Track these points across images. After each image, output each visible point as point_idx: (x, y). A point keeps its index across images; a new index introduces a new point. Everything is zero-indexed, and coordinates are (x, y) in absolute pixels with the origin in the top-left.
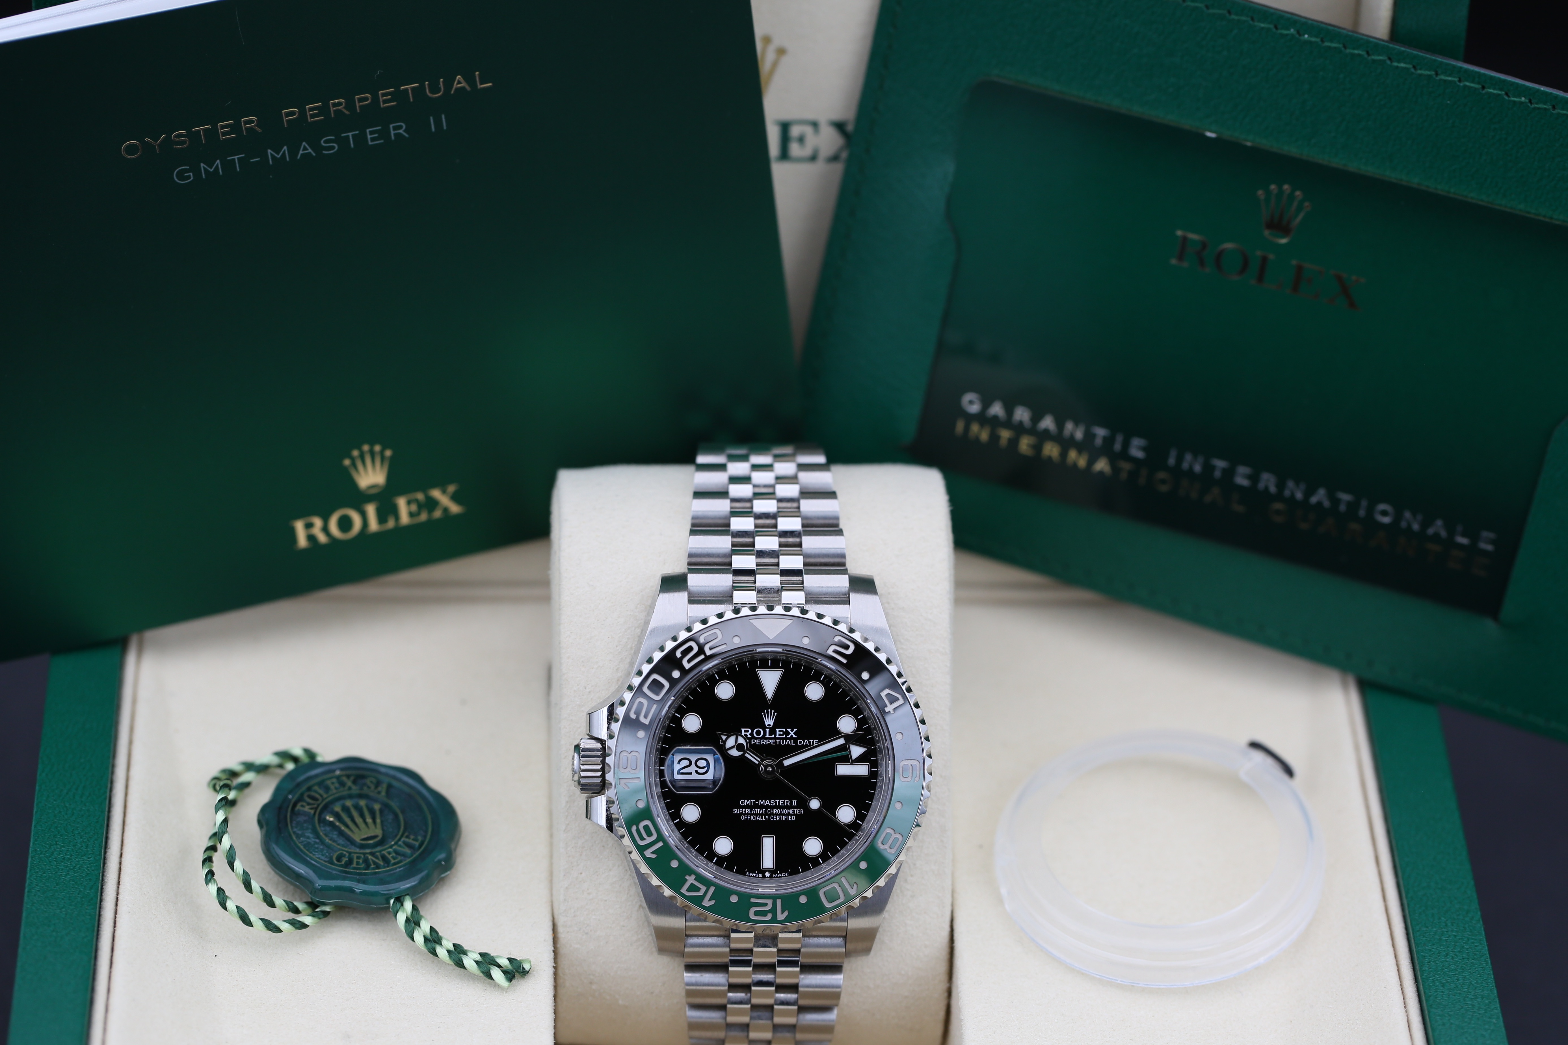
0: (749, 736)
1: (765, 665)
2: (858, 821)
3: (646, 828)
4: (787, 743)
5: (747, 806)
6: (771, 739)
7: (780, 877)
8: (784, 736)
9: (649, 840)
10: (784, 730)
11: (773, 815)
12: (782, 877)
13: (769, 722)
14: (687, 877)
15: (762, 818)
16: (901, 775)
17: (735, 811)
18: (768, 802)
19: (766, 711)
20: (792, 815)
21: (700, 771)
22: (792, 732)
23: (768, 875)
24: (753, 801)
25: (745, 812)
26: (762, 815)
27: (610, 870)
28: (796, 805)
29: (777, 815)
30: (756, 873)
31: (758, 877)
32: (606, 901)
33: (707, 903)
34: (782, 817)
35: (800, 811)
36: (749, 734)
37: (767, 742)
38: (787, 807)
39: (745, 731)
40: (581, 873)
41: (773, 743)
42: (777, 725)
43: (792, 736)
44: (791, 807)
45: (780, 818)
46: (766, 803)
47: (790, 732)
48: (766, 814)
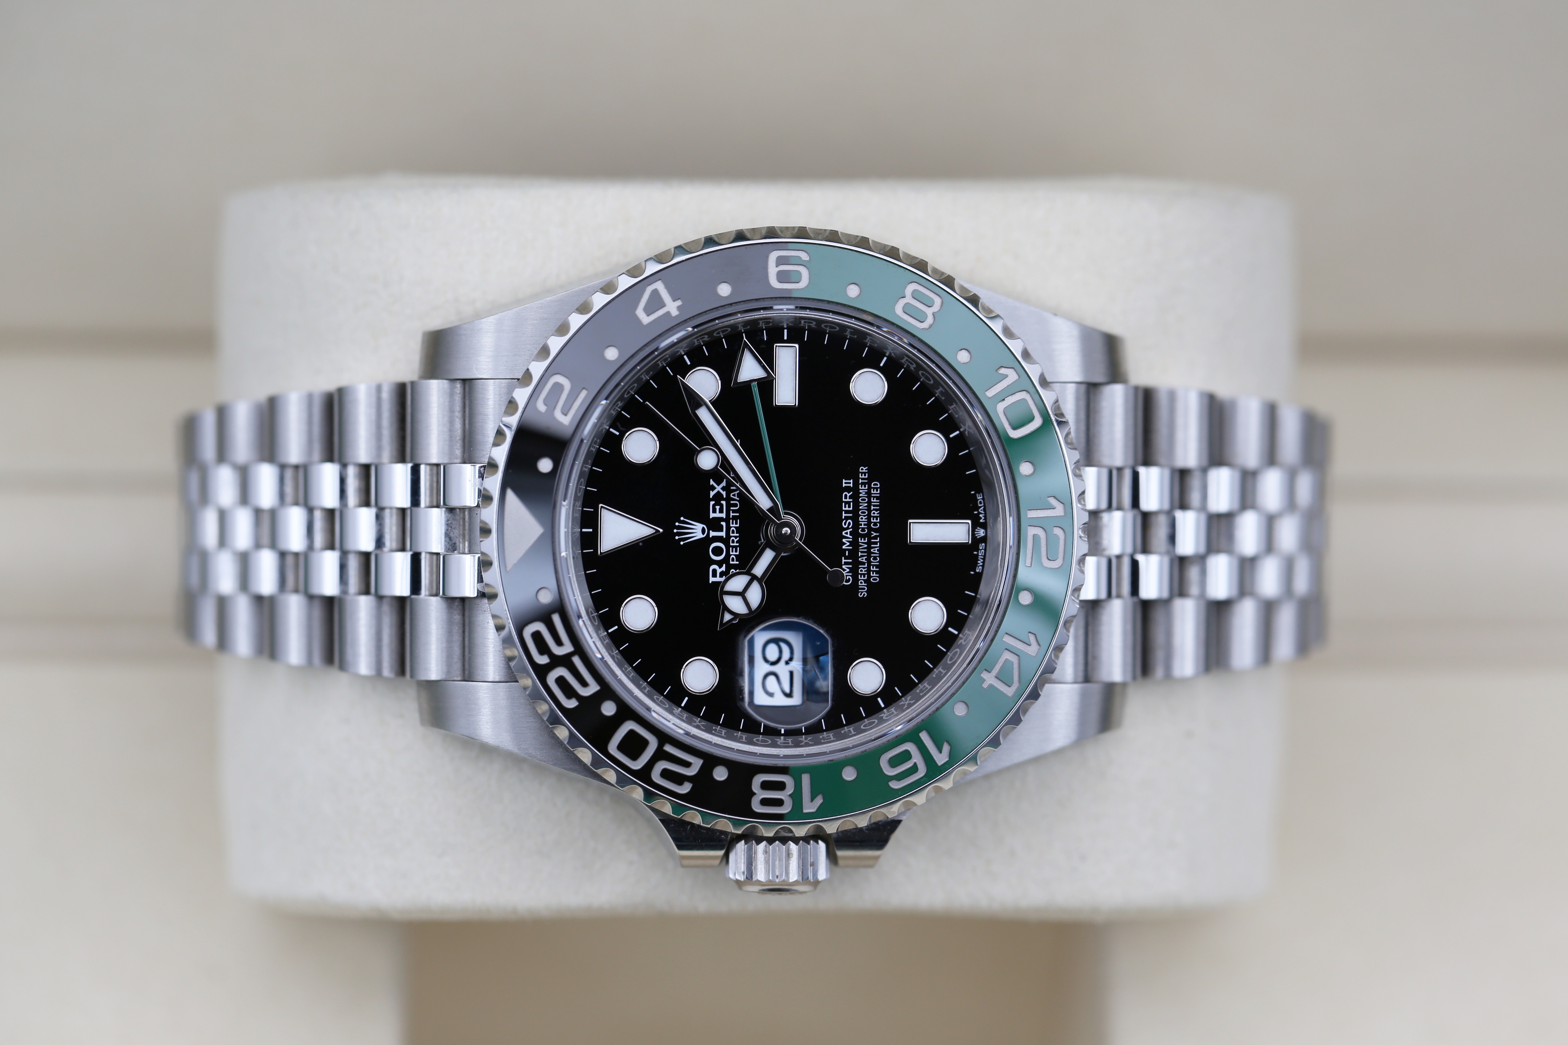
0: (723, 568)
1: (594, 540)
2: (882, 365)
3: (894, 762)
4: (736, 498)
5: (854, 571)
6: (728, 527)
7: (985, 510)
8: (724, 503)
9: (917, 758)
10: (712, 503)
11: (869, 522)
12: (984, 506)
13: (697, 531)
14: (985, 685)
15: (876, 543)
16: (795, 285)
17: (863, 594)
18: (846, 533)
19: (677, 538)
20: (870, 488)
21: (786, 655)
22: (715, 488)
23: (981, 533)
24: (843, 561)
25: (864, 575)
26: (869, 543)
28: (851, 481)
29: (868, 516)
30: (978, 555)
31: (985, 550)
33: (1033, 649)
34: (874, 506)
35: (862, 473)
36: (720, 567)
37: (735, 535)
38: (855, 497)
39: (714, 575)
41: (736, 524)
42: (703, 517)
43: (723, 489)
44: (855, 490)
45: (876, 510)
46: (848, 536)
47: (715, 491)
48: (868, 535)
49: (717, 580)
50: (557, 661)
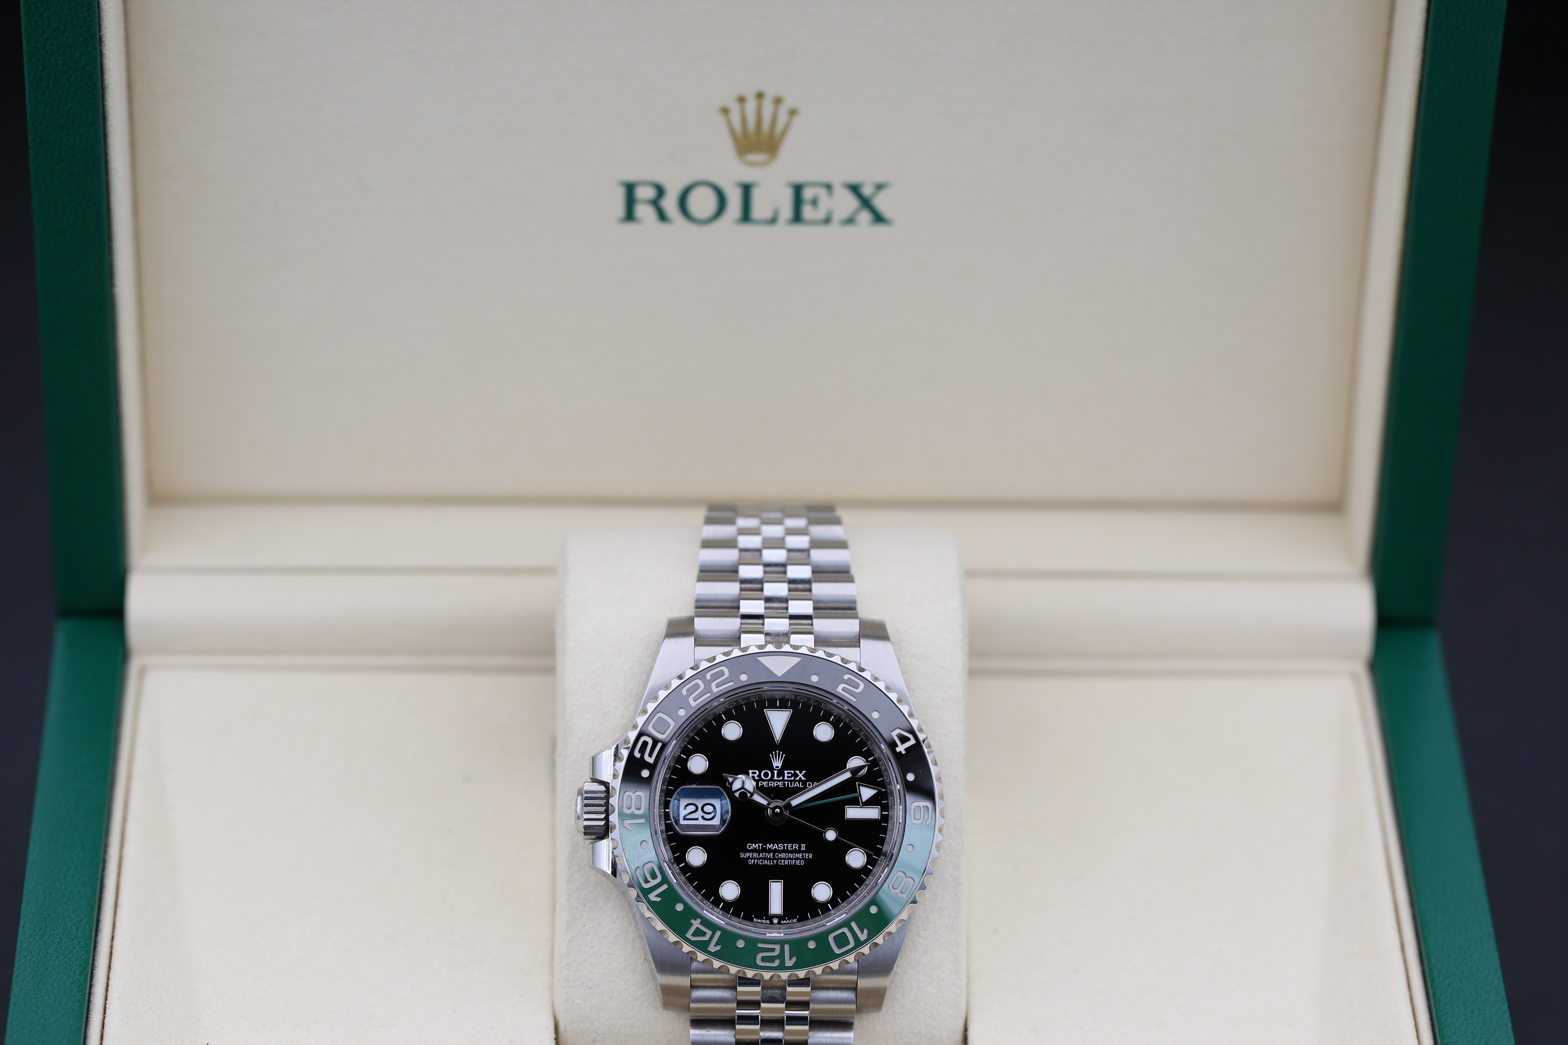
1: (773, 706)
2: (868, 866)
3: (651, 871)
4: (795, 785)
5: (754, 850)
6: (779, 781)
7: (788, 923)
9: (653, 883)
10: (793, 772)
11: (782, 859)
12: (790, 923)
13: (777, 763)
14: (693, 921)
15: (770, 862)
16: (913, 817)
17: (742, 855)
18: (776, 846)
19: (774, 752)
20: (800, 859)
21: (707, 816)
22: (801, 774)
23: (775, 921)
24: (760, 845)
25: (753, 856)
26: (770, 859)
27: (614, 922)
28: (804, 849)
29: (785, 859)
30: (763, 919)
31: (766, 923)
32: (610, 954)
33: (712, 948)
34: (791, 862)
35: (809, 855)
36: (757, 776)
37: (775, 785)
38: (796, 851)
40: (584, 926)
41: (781, 786)
42: (785, 766)
43: (800, 778)
44: (799, 851)
45: (788, 863)
46: (774, 847)
47: (799, 774)
48: (774, 858)
49: (751, 775)
50: (707, 684)
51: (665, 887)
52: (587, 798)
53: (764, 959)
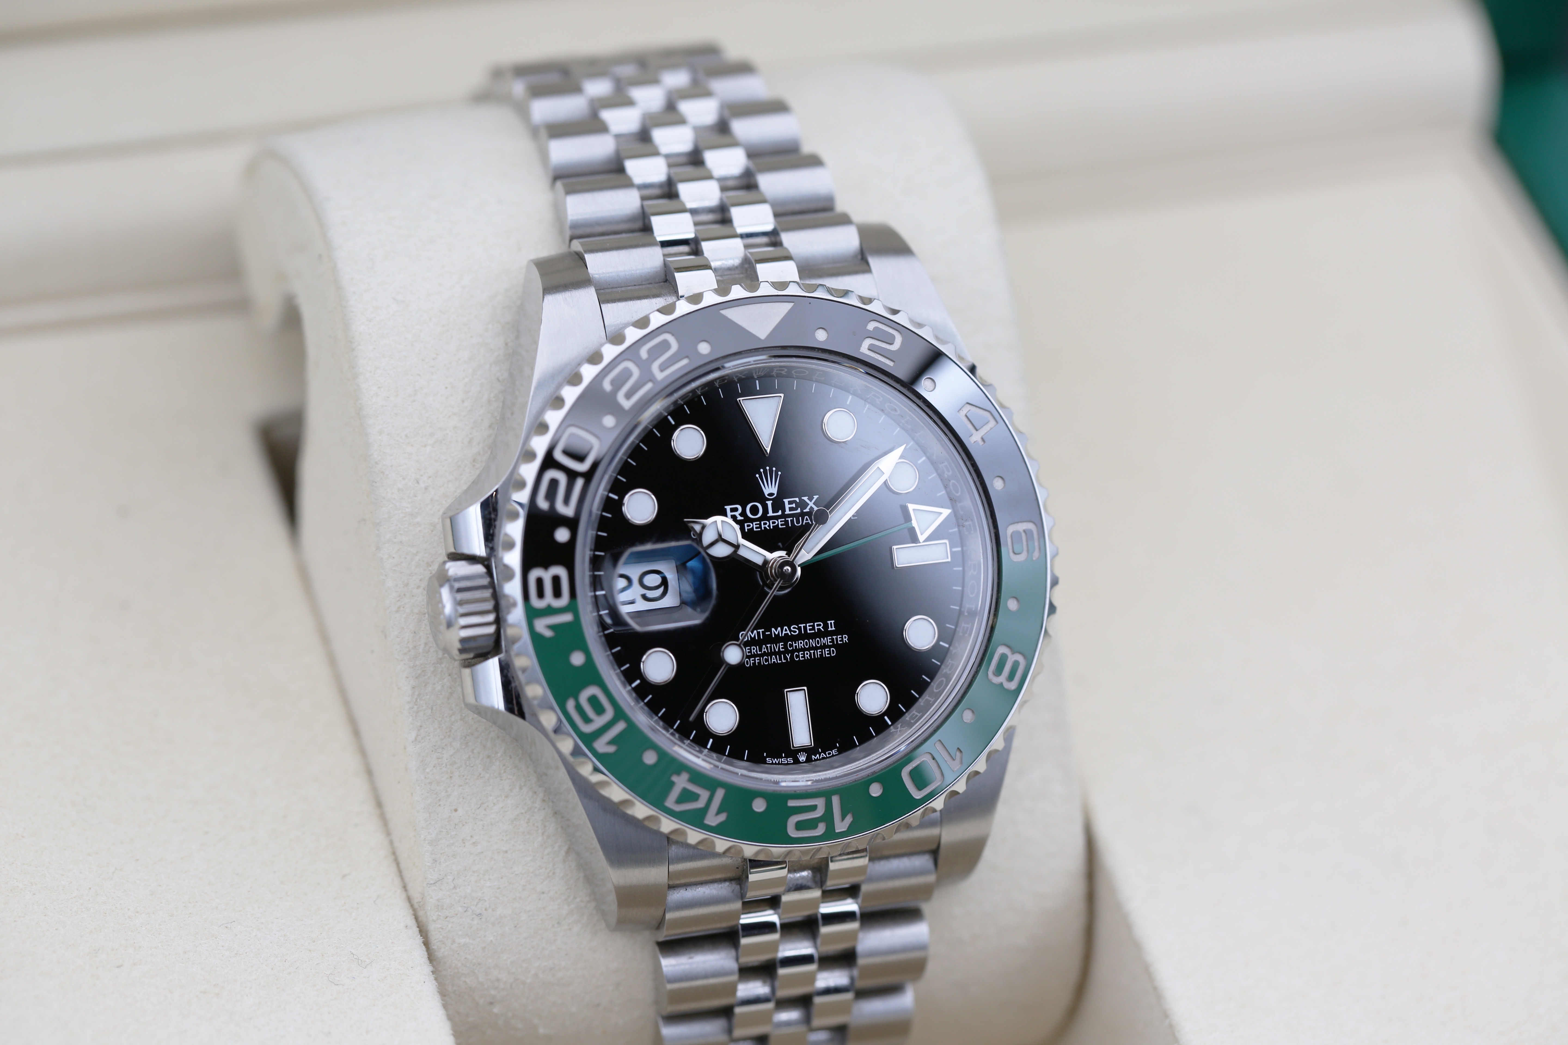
1: (750, 392)
2: (942, 643)
4: (805, 522)
5: (752, 642)
6: (777, 518)
7: (823, 758)
9: (599, 722)
10: (797, 499)
11: (798, 650)
12: (827, 758)
13: (770, 489)
14: (675, 778)
15: (780, 659)
16: (1011, 551)
18: (786, 630)
19: (762, 470)
20: (829, 647)
22: (811, 501)
23: (802, 758)
24: (761, 631)
25: (750, 652)
26: (780, 653)
27: (507, 797)
28: (833, 629)
29: (804, 650)
30: (782, 757)
31: (787, 764)
32: (506, 852)
33: (712, 819)
34: (814, 653)
35: (842, 638)
36: (740, 515)
37: (771, 525)
38: (820, 634)
40: (456, 810)
41: (781, 525)
42: (783, 492)
43: (811, 508)
44: (825, 633)
45: (810, 656)
46: (784, 632)
47: (808, 501)
48: (787, 651)
49: (729, 513)
50: (645, 366)
51: (620, 726)
52: (460, 590)
53: (799, 826)
